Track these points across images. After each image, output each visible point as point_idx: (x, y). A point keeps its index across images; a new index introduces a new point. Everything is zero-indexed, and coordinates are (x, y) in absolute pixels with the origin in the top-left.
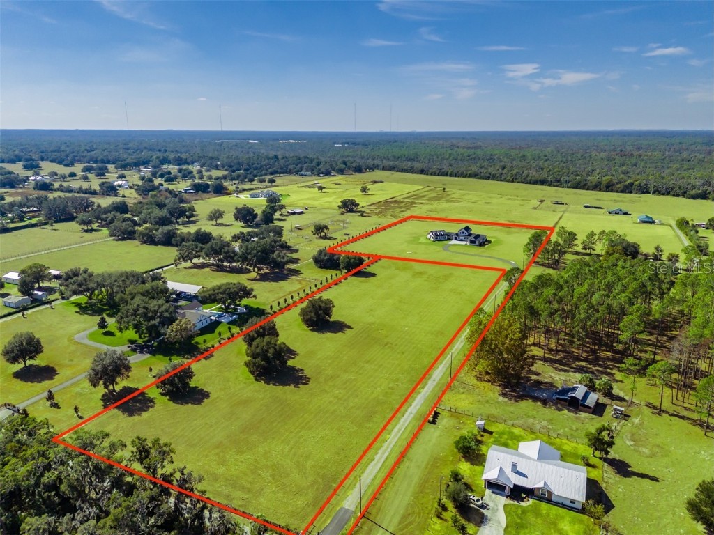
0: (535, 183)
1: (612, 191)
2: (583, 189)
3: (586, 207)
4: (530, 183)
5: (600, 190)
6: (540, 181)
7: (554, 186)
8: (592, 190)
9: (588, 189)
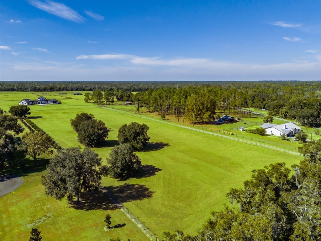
3: (66, 94)
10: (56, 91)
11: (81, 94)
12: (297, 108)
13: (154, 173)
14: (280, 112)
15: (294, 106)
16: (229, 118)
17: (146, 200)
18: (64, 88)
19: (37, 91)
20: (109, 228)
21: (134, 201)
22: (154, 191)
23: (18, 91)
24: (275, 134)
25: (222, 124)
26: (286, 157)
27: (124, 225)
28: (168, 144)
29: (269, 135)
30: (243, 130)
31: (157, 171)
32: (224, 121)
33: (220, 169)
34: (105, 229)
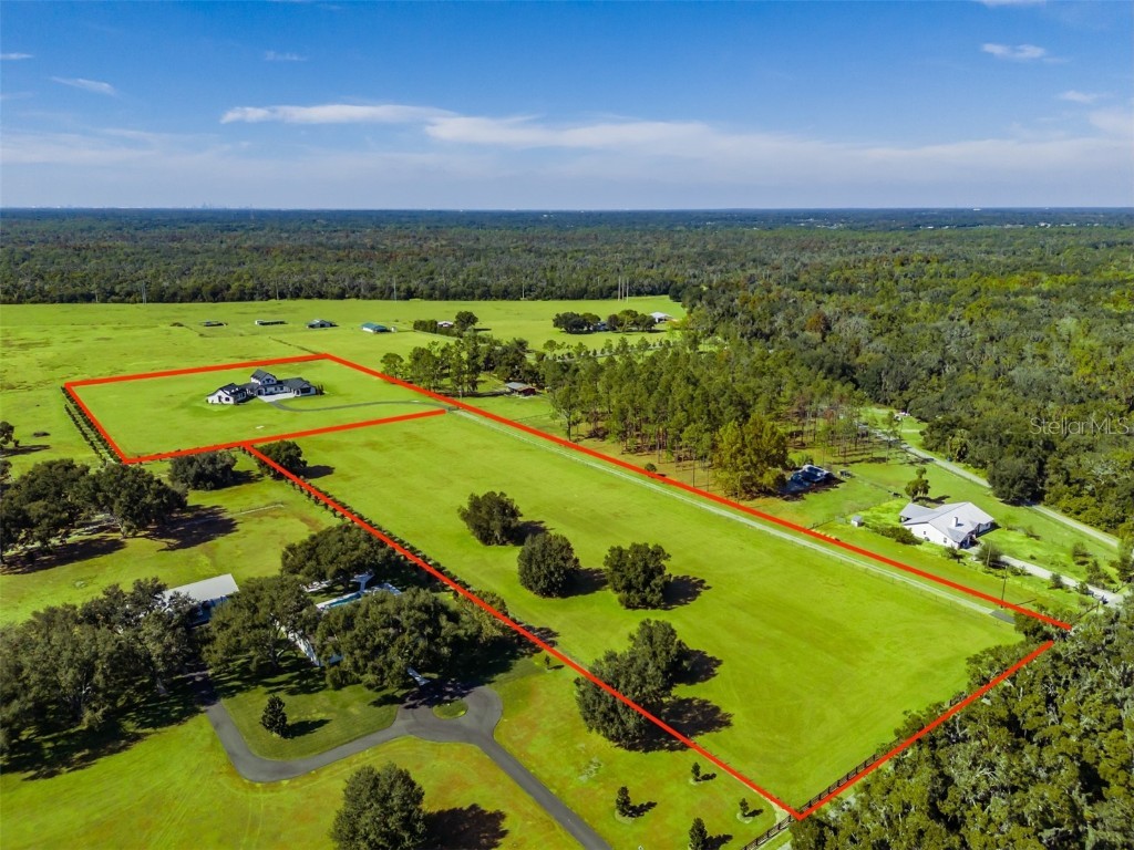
0: (72, 299)
1: (223, 300)
2: (174, 302)
3: (282, 323)
4: (62, 301)
5: (204, 301)
6: (82, 295)
7: (114, 302)
8: (190, 302)
9: (181, 301)
10: (232, 300)
11: (331, 325)
12: (990, 442)
13: (712, 671)
14: (948, 443)
15: (984, 437)
16: (819, 474)
17: (724, 730)
18: (254, 288)
19: (168, 302)
20: (697, 780)
21: (707, 734)
22: (730, 712)
23: (104, 301)
24: (932, 540)
25: (805, 495)
26: (952, 618)
27: (714, 776)
28: (703, 581)
29: (920, 543)
30: (861, 524)
31: (716, 666)
32: (807, 484)
33: (830, 657)
34: (691, 781)
